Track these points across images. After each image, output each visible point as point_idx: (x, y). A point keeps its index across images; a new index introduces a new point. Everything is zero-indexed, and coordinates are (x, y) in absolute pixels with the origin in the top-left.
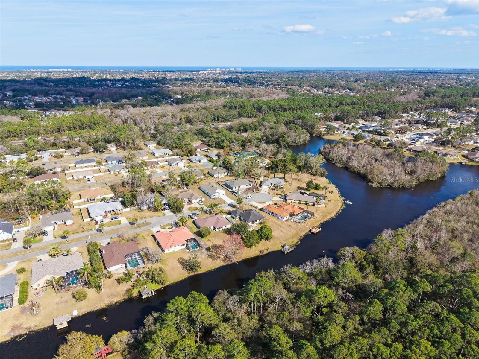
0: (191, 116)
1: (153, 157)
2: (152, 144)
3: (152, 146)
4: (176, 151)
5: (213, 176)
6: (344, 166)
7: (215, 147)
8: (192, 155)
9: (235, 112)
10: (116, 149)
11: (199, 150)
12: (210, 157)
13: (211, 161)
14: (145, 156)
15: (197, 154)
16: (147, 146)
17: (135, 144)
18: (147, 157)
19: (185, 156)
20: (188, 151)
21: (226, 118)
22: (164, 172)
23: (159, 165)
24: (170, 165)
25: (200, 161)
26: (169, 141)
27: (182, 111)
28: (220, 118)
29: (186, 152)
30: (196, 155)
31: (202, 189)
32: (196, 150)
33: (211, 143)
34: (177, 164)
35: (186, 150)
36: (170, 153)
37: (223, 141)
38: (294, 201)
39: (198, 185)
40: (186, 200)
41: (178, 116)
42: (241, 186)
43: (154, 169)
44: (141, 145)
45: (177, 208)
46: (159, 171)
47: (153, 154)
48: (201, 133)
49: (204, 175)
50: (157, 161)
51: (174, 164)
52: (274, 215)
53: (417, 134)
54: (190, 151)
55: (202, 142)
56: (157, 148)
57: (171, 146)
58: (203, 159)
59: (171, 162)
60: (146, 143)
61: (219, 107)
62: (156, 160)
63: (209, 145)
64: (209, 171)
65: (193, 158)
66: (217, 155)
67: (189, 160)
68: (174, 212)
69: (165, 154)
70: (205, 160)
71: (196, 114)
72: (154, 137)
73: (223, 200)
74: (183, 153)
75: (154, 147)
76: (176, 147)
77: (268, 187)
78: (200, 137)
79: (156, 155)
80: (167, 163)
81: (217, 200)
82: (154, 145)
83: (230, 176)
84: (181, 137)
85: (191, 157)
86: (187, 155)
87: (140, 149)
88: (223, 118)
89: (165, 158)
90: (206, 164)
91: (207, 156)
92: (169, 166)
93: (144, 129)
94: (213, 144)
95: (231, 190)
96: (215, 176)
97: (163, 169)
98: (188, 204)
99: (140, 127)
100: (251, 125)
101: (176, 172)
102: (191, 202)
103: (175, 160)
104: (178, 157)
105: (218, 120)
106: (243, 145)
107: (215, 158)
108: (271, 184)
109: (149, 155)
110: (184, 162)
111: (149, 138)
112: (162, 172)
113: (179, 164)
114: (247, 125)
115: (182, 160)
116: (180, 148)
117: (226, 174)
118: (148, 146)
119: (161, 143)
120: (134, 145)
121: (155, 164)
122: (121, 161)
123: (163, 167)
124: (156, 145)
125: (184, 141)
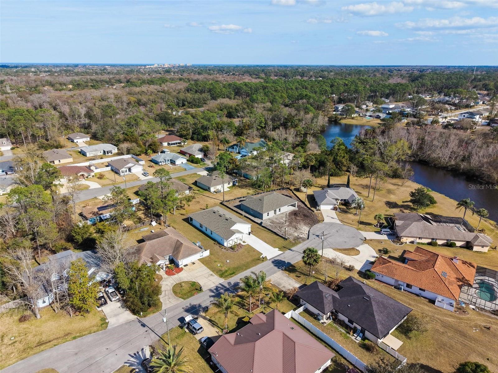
0: (145, 100)
1: (83, 158)
2: (82, 137)
3: (82, 141)
4: (125, 146)
5: (208, 189)
6: (417, 160)
7: (192, 139)
8: (155, 152)
9: (206, 95)
10: (12, 149)
11: (165, 144)
12: (190, 155)
13: (192, 160)
14: (65, 157)
15: (164, 150)
16: (73, 141)
17: (49, 137)
18: (71, 160)
19: (143, 156)
20: (147, 144)
21: (195, 103)
22: (103, 186)
23: (93, 174)
24: (116, 171)
25: (173, 162)
26: (112, 132)
27: (130, 94)
28: (186, 103)
29: (143, 147)
30: (163, 152)
31: (194, 223)
32: (161, 143)
33: (185, 133)
34: (130, 170)
35: (145, 144)
36: (115, 150)
37: (205, 128)
38: (418, 240)
39: (182, 211)
40: (163, 262)
41: (125, 99)
42: (278, 210)
43: (83, 182)
44: (62, 140)
45: (141, 297)
46: (94, 185)
47: (83, 153)
48: (164, 119)
49: (190, 188)
50: (90, 166)
51: (124, 169)
52: (415, 289)
53: (464, 113)
54: (150, 145)
55: (168, 133)
56: (90, 144)
57: (116, 138)
58: (178, 158)
59: (116, 166)
60: (71, 136)
61: (181, 91)
62: (87, 164)
63: (181, 136)
64: (196, 179)
65: (159, 157)
66: (201, 150)
67: (151, 161)
68: (134, 312)
69: (104, 152)
70: (181, 161)
71: (151, 97)
72: (86, 128)
73: (254, 250)
74: (139, 149)
75: (86, 143)
76: (125, 140)
77: (332, 207)
78: (163, 125)
79: (88, 155)
80: (109, 168)
81: (241, 251)
82: (85, 140)
83: (241, 187)
84: (133, 122)
85: (154, 156)
86: (146, 153)
87: (59, 146)
88: (189, 103)
89: (106, 160)
90: (186, 167)
91: (183, 153)
92: (113, 173)
93: (67, 115)
94: (188, 134)
95: (259, 221)
96: (212, 189)
97: (102, 181)
98: (169, 272)
99: (60, 112)
100: (237, 108)
101: (129, 185)
102: (177, 266)
103: (126, 162)
104: (129, 156)
105: (184, 105)
106: (239, 133)
107: (200, 156)
108: (336, 199)
109: (75, 155)
110: (143, 165)
111: (78, 129)
112: (98, 186)
113: (134, 170)
114: (231, 108)
115: (137, 161)
116: (132, 141)
117: (231, 184)
118: (75, 141)
119: (99, 135)
120: (47, 140)
121: (85, 171)
122: (11, 169)
123: (101, 177)
124: (89, 139)
125: (139, 130)
